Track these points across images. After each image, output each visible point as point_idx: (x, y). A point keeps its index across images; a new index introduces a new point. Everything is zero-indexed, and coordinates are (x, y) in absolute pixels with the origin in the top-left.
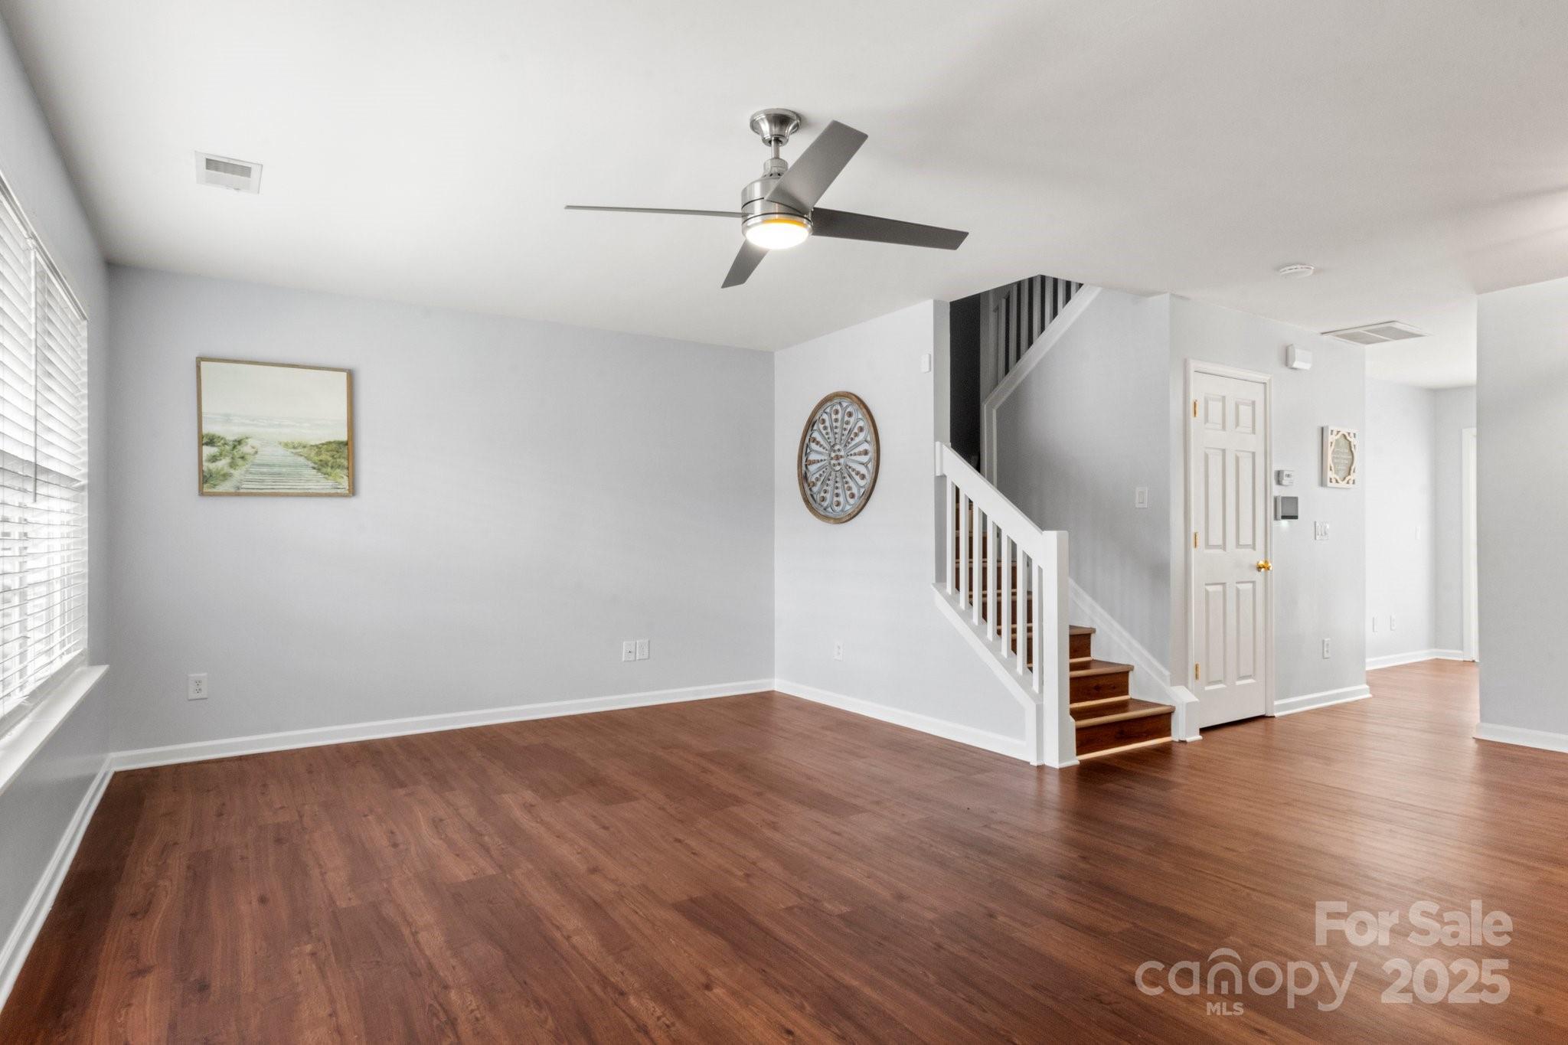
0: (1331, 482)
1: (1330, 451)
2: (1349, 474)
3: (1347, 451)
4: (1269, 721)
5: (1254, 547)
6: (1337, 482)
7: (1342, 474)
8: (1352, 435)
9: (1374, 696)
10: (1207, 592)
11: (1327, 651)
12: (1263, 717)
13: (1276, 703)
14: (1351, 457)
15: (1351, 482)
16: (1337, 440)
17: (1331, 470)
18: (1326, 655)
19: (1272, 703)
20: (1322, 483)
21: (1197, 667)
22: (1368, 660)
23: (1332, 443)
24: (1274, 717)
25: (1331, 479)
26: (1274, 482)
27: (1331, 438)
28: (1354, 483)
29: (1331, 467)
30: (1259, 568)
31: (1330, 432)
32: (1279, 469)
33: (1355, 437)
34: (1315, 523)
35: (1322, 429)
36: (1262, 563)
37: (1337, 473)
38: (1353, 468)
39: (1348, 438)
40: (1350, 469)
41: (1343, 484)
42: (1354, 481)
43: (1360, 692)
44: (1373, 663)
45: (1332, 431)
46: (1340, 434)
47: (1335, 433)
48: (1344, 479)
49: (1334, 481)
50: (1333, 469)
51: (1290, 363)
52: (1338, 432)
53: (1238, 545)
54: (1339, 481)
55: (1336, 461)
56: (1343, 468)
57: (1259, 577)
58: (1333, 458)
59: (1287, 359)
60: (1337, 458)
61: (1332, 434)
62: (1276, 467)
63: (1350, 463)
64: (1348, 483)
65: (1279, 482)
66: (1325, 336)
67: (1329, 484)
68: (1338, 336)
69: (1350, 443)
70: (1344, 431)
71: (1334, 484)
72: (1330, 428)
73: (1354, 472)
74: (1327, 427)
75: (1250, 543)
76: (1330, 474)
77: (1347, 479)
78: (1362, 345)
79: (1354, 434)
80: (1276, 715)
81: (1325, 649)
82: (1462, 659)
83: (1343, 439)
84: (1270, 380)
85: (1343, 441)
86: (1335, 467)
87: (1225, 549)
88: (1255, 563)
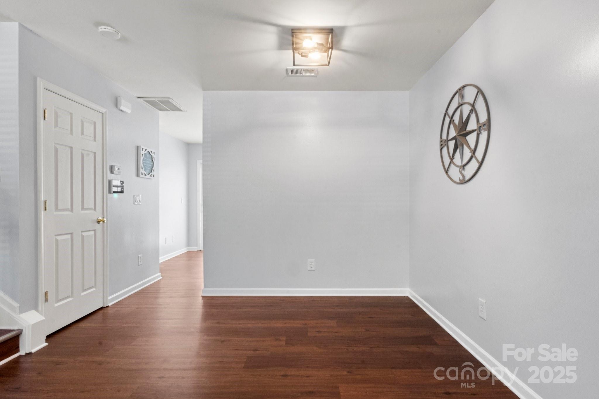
0: (142, 175)
1: (141, 159)
2: (152, 172)
3: (150, 160)
4: (105, 311)
5: (95, 209)
6: (145, 175)
7: (148, 171)
8: (153, 153)
9: (163, 277)
10: (57, 241)
11: (140, 261)
12: (102, 308)
13: (110, 298)
14: (152, 164)
15: (152, 176)
16: (145, 154)
17: (142, 168)
18: (140, 263)
19: (107, 298)
20: (138, 175)
21: (46, 294)
22: (160, 258)
23: (142, 155)
24: (109, 306)
25: (142, 173)
26: (109, 172)
27: (142, 152)
28: (154, 176)
29: (142, 167)
30: (98, 222)
31: (141, 149)
32: (112, 165)
33: (154, 154)
34: (134, 195)
35: (138, 147)
36: (100, 218)
37: (145, 170)
38: (153, 169)
39: (151, 154)
40: (152, 169)
41: (148, 176)
42: (154, 175)
43: (156, 277)
44: (163, 259)
45: (143, 149)
46: (147, 151)
47: (144, 150)
48: (149, 174)
49: (144, 174)
50: (143, 168)
51: (119, 106)
52: (146, 150)
53: (83, 208)
54: (146, 174)
55: (145, 164)
56: (149, 169)
57: (98, 227)
58: (143, 163)
59: (116, 103)
60: (146, 163)
61: (142, 150)
62: (109, 164)
63: (152, 166)
64: (151, 176)
65: (112, 172)
66: (139, 99)
67: (141, 176)
68: (145, 101)
69: (152, 156)
70: (149, 150)
71: (144, 176)
72: (142, 147)
73: (154, 171)
74: (140, 146)
75: (93, 207)
76: (142, 171)
77: (151, 174)
78: (157, 110)
79: (154, 152)
80: (110, 305)
81: (139, 260)
82: (197, 250)
83: (148, 154)
84: (106, 112)
85: (148, 155)
86: (144, 167)
87: (72, 210)
88: (96, 219)
